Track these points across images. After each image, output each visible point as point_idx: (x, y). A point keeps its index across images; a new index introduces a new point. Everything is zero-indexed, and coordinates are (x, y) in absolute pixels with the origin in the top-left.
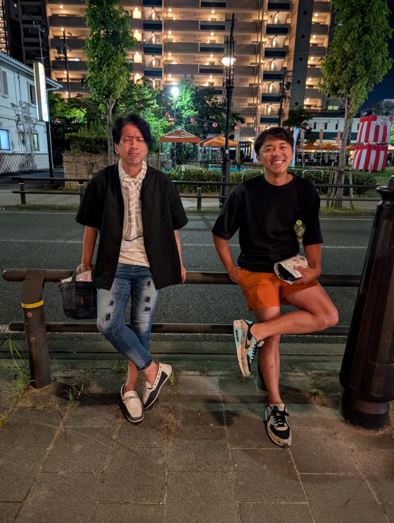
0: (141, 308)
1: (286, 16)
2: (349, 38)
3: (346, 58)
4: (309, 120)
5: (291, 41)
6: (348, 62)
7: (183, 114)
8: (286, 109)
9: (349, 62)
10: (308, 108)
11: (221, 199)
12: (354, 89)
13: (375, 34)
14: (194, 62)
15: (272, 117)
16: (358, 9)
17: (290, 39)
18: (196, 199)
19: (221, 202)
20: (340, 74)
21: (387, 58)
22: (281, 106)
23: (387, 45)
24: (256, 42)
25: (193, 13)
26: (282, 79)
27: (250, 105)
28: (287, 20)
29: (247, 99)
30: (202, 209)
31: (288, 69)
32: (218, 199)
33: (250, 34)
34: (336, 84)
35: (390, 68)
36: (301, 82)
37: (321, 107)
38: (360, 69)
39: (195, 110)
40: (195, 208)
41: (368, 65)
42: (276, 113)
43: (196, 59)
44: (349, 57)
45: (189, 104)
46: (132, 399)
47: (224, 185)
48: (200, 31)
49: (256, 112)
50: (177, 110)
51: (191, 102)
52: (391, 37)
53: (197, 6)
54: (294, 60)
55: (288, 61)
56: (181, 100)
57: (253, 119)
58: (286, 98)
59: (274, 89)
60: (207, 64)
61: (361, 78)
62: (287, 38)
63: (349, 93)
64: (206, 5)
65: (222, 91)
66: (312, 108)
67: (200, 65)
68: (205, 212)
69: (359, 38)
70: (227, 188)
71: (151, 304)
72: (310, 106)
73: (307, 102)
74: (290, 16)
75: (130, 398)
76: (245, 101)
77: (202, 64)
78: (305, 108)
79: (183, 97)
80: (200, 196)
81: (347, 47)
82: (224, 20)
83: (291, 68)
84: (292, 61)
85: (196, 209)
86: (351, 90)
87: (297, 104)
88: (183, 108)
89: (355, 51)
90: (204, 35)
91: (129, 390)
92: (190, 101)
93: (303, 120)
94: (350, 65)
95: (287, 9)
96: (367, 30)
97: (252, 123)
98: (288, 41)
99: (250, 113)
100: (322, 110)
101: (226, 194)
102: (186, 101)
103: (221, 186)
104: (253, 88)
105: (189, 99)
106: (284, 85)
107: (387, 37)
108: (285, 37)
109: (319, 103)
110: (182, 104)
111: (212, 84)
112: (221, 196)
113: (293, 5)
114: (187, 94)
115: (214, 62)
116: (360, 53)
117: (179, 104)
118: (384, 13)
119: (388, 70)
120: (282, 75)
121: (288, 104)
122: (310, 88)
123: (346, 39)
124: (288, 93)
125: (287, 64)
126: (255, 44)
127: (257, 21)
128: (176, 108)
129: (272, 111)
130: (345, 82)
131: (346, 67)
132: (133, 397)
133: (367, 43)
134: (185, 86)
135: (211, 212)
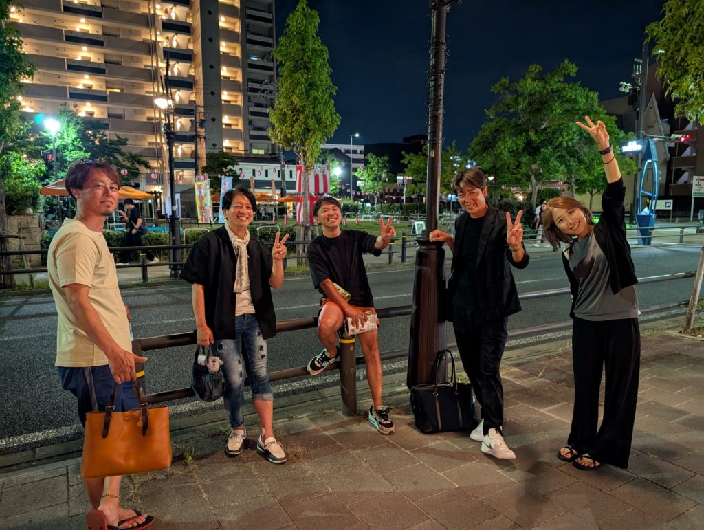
0: (257, 358)
1: (187, 41)
2: (297, 92)
3: (296, 111)
4: (235, 166)
5: (197, 70)
6: (298, 115)
7: (67, 155)
8: (202, 152)
9: (301, 115)
10: (228, 151)
11: (172, 267)
12: (309, 142)
13: (321, 90)
14: (60, 83)
15: (185, 161)
16: (301, 64)
17: (195, 68)
18: (140, 269)
19: (172, 269)
20: (292, 126)
21: (335, 114)
22: (196, 147)
23: (333, 102)
24: (150, 66)
25: (53, 18)
26: (193, 114)
27: (150, 143)
28: (189, 45)
29: (146, 137)
30: (149, 281)
31: (198, 103)
32: (168, 266)
33: (140, 56)
34: (289, 136)
35: (339, 124)
36: (216, 120)
37: (245, 151)
38: (311, 122)
39: (86, 152)
40: (140, 280)
41: (319, 120)
42: (189, 156)
43: (63, 80)
44: (299, 110)
45: (75, 143)
46: (273, 445)
47: (175, 249)
48: (64, 43)
49: (161, 154)
50: (57, 150)
51: (78, 140)
52: (335, 94)
53: (58, 10)
54: (204, 93)
55: (197, 93)
56: (62, 138)
57: (158, 162)
58: (201, 138)
59: (182, 126)
60: (81, 87)
61: (314, 133)
62: (191, 66)
63: (304, 146)
64: (71, 10)
65: (108, 125)
66: (234, 151)
67: (70, 87)
68: (153, 285)
69: (307, 92)
70: (179, 252)
71: (264, 352)
72: (231, 148)
73: (227, 143)
74: (192, 40)
75: (272, 443)
76: (145, 139)
77: (72, 87)
78: (225, 150)
79: (65, 134)
80: (146, 264)
81: (296, 100)
82: (101, 33)
83: (201, 102)
84: (202, 95)
85: (142, 281)
86: (306, 143)
87: (214, 145)
88: (65, 147)
89: (305, 105)
90: (72, 49)
91: (269, 437)
92: (76, 139)
93: (228, 166)
94: (301, 118)
95: (186, 32)
96: (312, 86)
97: (157, 168)
98: (193, 70)
99: (154, 155)
100: (245, 154)
101: (178, 259)
102: (70, 138)
103: (172, 250)
104: (153, 123)
105: (74, 136)
106: (196, 122)
107: (332, 93)
108: (189, 65)
109: (241, 146)
110: (64, 143)
111: (92, 114)
112: (172, 262)
113: (194, 29)
114: (70, 129)
115: (92, 86)
116: (309, 107)
117: (58, 143)
118: (326, 70)
119: (338, 126)
120: (192, 110)
121: (204, 146)
122: (227, 127)
123: (293, 92)
124: (202, 132)
125: (196, 97)
126: (149, 68)
127: (148, 40)
128: (56, 147)
129: (184, 154)
130: (299, 135)
131: (297, 120)
132: (274, 442)
133: (315, 98)
134: (66, 119)
135: (162, 283)
